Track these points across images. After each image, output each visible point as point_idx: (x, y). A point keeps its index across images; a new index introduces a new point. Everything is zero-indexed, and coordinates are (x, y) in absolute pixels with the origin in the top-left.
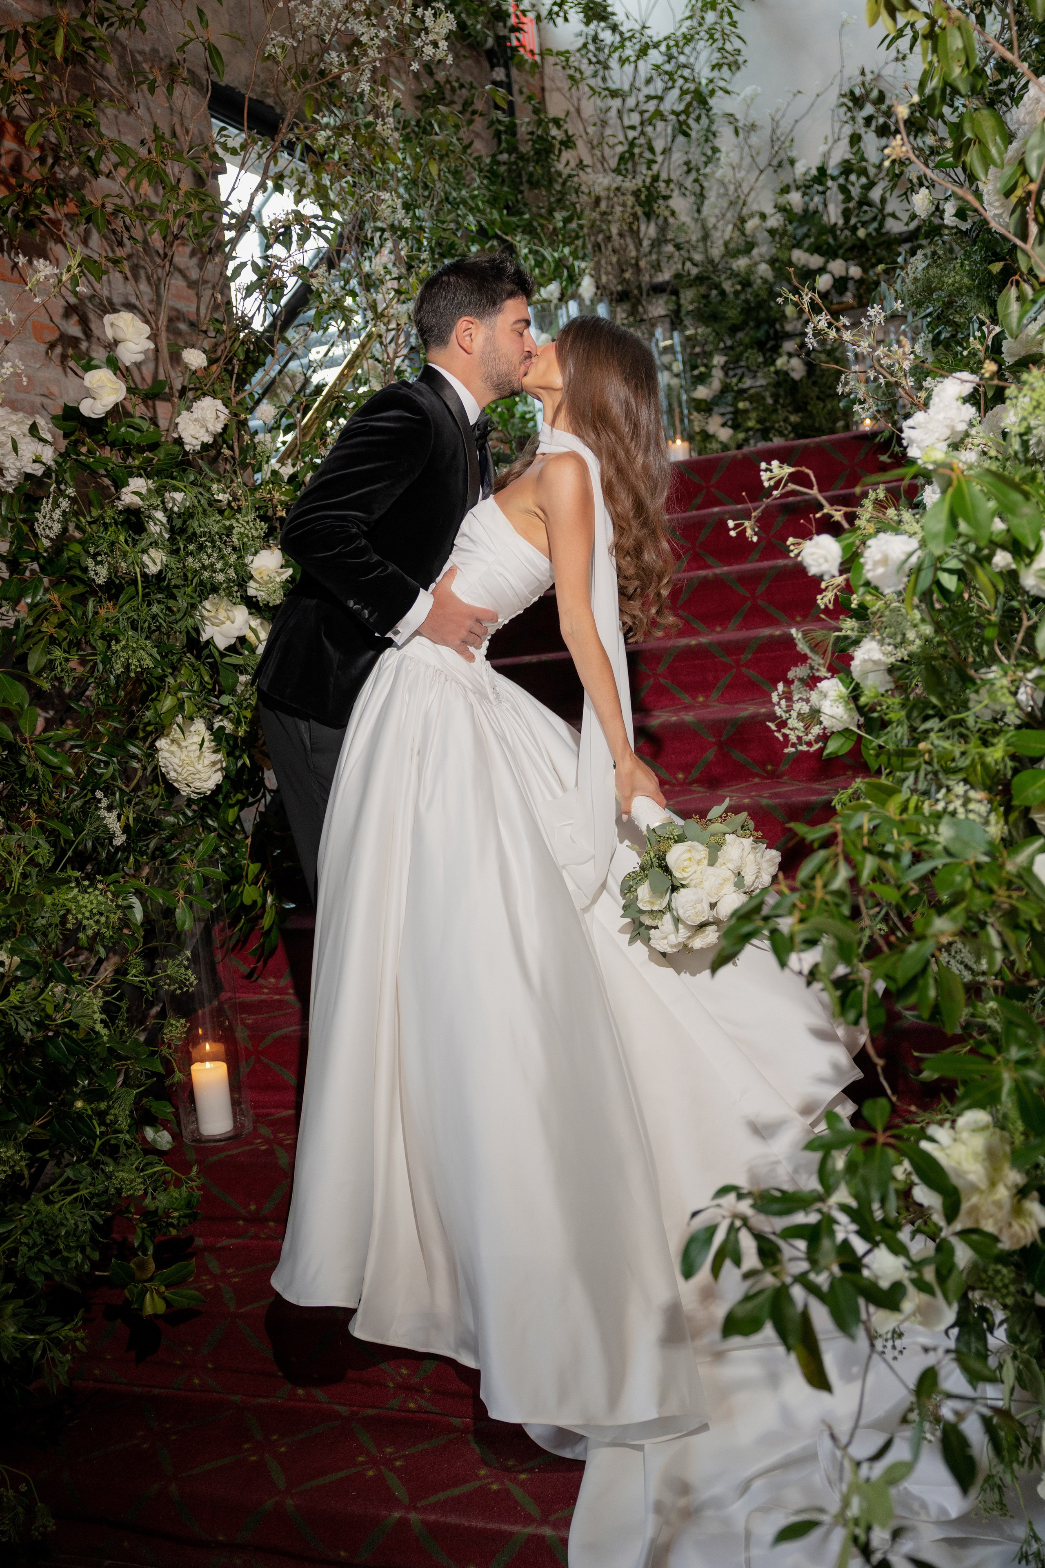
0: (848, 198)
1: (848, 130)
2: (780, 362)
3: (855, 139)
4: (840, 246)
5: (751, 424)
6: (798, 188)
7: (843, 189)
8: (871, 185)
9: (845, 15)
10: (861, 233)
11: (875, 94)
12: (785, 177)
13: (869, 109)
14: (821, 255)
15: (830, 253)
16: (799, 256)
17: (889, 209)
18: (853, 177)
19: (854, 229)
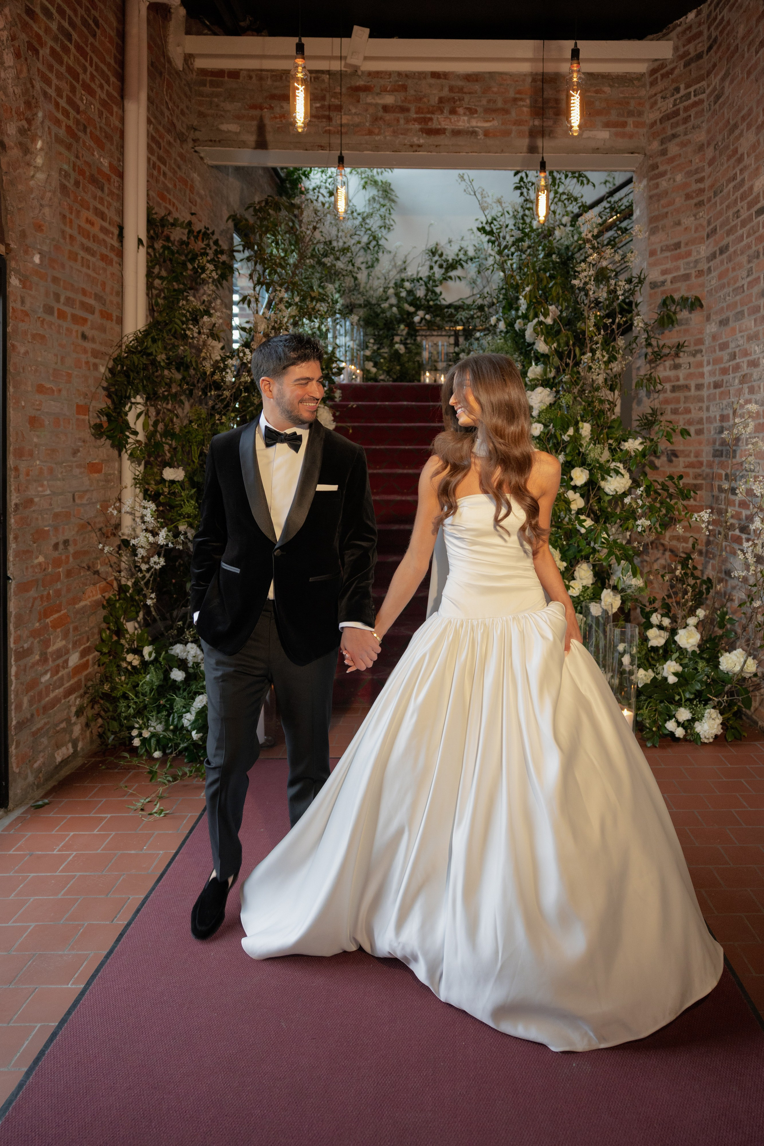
0: (428, 290)
1: (428, 263)
2: (397, 346)
3: (431, 268)
4: (422, 306)
5: (384, 368)
6: (408, 280)
7: (426, 285)
8: (437, 286)
9: (432, 222)
10: (431, 303)
11: (440, 252)
12: (403, 275)
13: (436, 258)
14: (414, 307)
15: (418, 308)
16: (407, 307)
17: (442, 297)
18: (431, 282)
19: (428, 301)
